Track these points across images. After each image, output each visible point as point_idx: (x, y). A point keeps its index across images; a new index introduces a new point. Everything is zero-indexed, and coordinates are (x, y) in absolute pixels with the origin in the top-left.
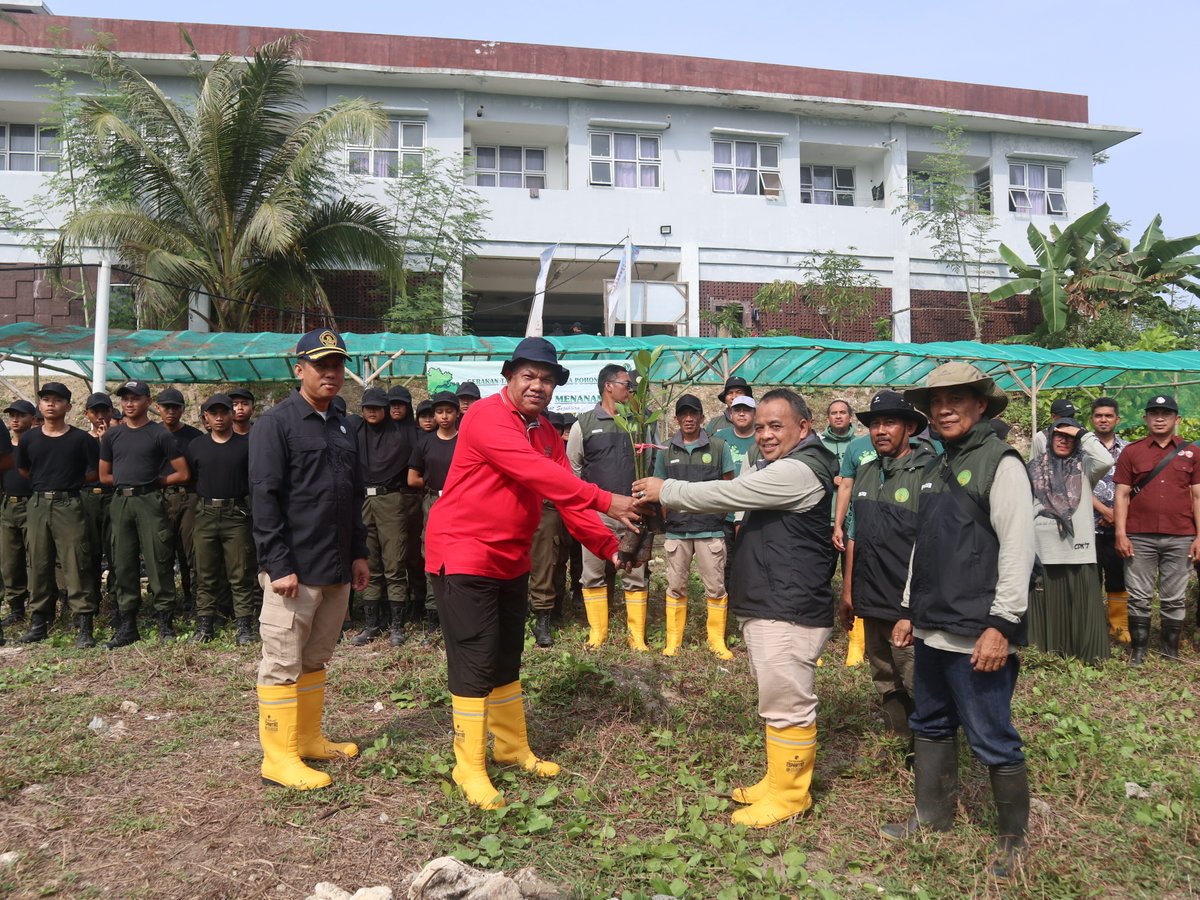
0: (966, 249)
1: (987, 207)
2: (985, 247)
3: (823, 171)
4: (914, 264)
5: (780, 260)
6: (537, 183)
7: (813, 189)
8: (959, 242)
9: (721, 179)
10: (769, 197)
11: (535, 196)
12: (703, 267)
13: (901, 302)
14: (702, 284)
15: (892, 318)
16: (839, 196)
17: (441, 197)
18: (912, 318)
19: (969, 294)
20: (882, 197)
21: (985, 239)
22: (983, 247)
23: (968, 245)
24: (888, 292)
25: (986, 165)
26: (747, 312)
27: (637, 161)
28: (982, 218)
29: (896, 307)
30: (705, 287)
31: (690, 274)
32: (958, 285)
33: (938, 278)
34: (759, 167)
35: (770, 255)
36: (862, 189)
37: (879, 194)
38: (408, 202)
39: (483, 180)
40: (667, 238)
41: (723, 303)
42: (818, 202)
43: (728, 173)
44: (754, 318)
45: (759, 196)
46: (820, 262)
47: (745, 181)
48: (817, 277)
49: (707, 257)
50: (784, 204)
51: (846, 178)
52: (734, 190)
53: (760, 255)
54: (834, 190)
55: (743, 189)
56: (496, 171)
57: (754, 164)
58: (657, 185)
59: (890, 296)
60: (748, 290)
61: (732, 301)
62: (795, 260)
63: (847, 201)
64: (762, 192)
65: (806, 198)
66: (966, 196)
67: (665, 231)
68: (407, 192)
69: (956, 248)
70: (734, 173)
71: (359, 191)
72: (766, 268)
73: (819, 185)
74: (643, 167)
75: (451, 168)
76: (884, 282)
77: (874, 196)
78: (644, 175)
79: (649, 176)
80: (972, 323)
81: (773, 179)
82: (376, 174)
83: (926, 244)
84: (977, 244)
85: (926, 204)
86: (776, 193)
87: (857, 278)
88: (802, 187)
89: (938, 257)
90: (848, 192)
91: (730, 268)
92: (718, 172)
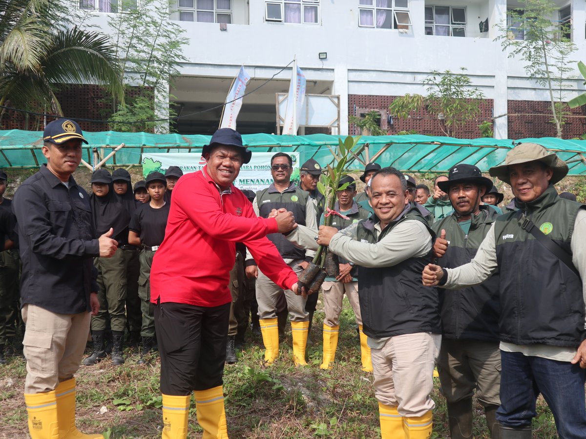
0: (551, 69)
1: (568, 36)
2: (566, 67)
3: (442, 10)
4: (511, 80)
5: (409, 78)
6: (225, 19)
7: (434, 24)
8: (546, 63)
9: (365, 16)
10: (401, 30)
11: (224, 29)
12: (351, 84)
13: (500, 109)
14: (350, 97)
15: (493, 122)
16: (454, 29)
17: (152, 29)
18: (509, 122)
19: (553, 103)
20: (487, 30)
21: (565, 61)
22: (564, 66)
23: (552, 65)
24: (491, 102)
25: (568, 4)
26: (384, 118)
27: (301, 3)
28: (564, 45)
29: (496, 114)
30: (352, 99)
31: (341, 89)
32: (545, 96)
33: (529, 91)
34: (394, 7)
35: (401, 75)
36: (472, 24)
37: (484, 27)
38: (126, 32)
39: (183, 16)
40: (324, 62)
41: (366, 111)
42: (438, 34)
43: (370, 12)
44: (389, 122)
45: (393, 30)
46: (439, 79)
47: (382, 19)
48: (437, 91)
49: (354, 76)
50: (412, 36)
51: (459, 15)
52: (375, 25)
53: (394, 74)
54: (450, 25)
55: (381, 24)
56: (194, 9)
57: (390, 5)
58: (316, 21)
59: (492, 106)
60: (385, 101)
61: (372, 110)
62: (420, 78)
63: (460, 33)
64: (396, 27)
65: (429, 31)
66: (551, 29)
67: (323, 56)
68: (125, 24)
69: (543, 68)
70: (374, 12)
71: (87, 22)
72: (398, 85)
73: (440, 21)
74: (306, 8)
75: (159, 6)
76: (487, 94)
77: (481, 29)
78: (307, 14)
79: (310, 14)
80: (555, 125)
81: (404, 16)
82: (101, 10)
83: (520, 65)
84: (560, 65)
85: (520, 34)
86: (406, 27)
87: (467, 92)
88: (426, 22)
89: (529, 75)
90: (461, 26)
91: (371, 85)
92: (363, 11)
